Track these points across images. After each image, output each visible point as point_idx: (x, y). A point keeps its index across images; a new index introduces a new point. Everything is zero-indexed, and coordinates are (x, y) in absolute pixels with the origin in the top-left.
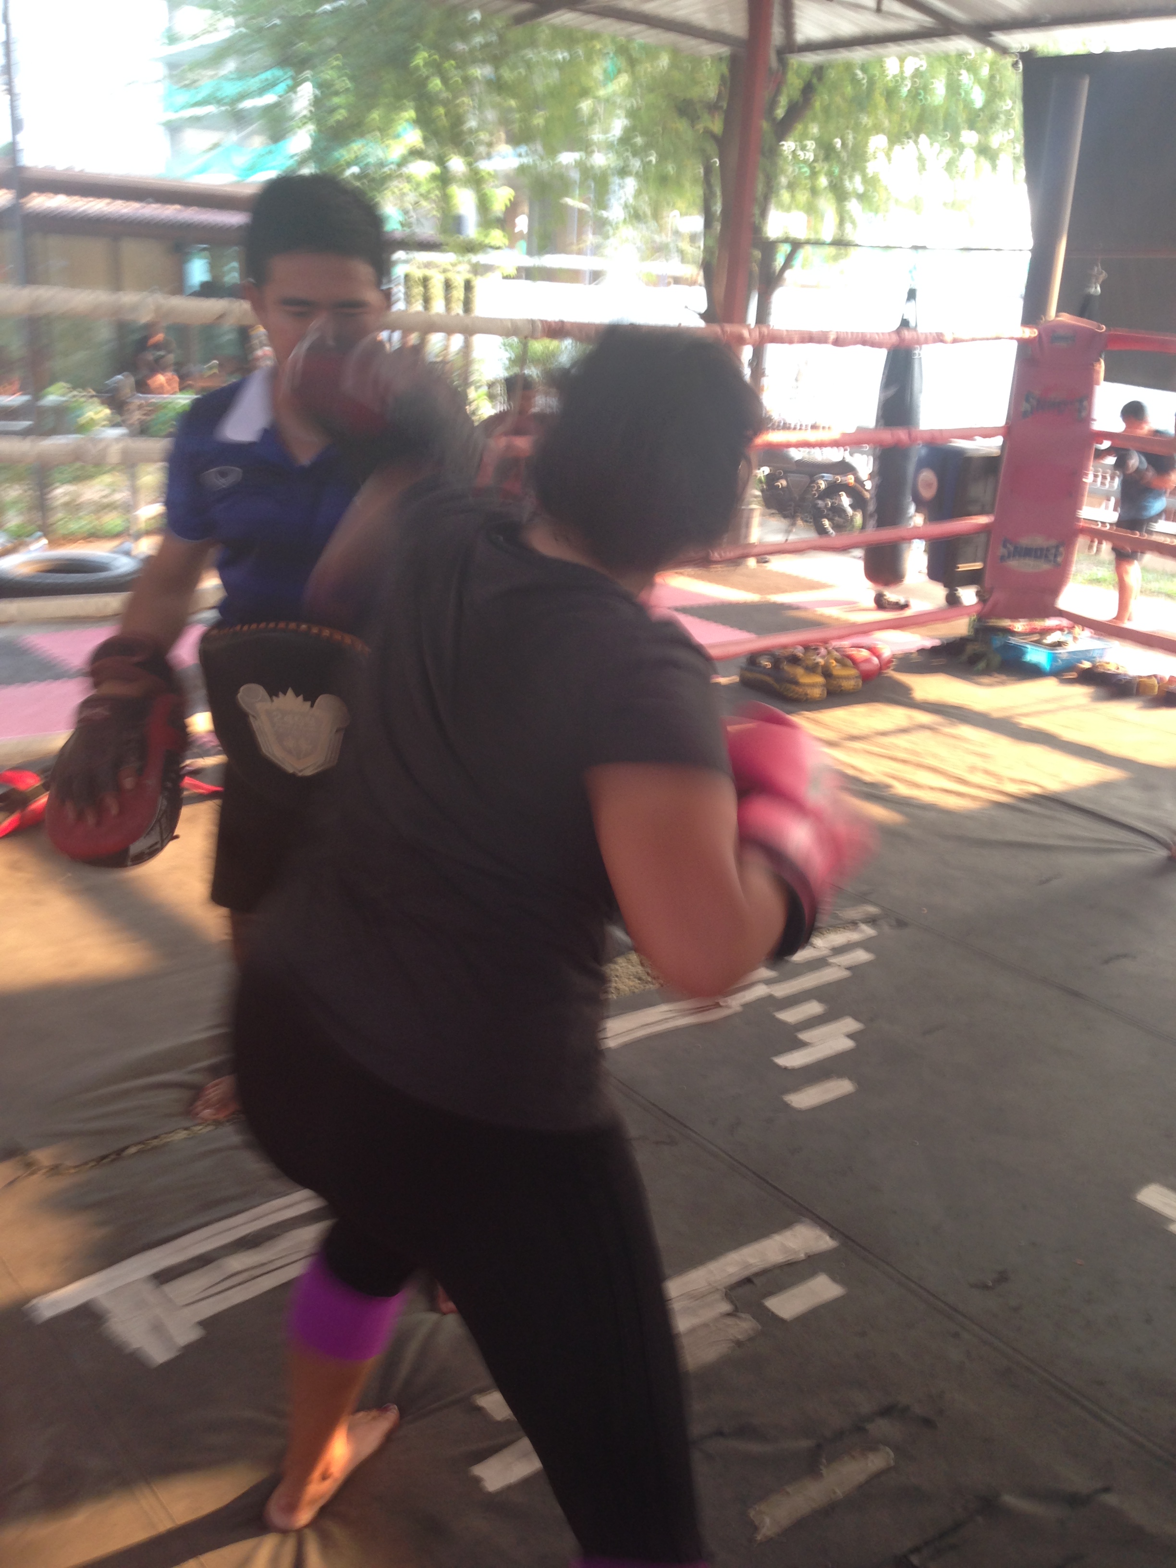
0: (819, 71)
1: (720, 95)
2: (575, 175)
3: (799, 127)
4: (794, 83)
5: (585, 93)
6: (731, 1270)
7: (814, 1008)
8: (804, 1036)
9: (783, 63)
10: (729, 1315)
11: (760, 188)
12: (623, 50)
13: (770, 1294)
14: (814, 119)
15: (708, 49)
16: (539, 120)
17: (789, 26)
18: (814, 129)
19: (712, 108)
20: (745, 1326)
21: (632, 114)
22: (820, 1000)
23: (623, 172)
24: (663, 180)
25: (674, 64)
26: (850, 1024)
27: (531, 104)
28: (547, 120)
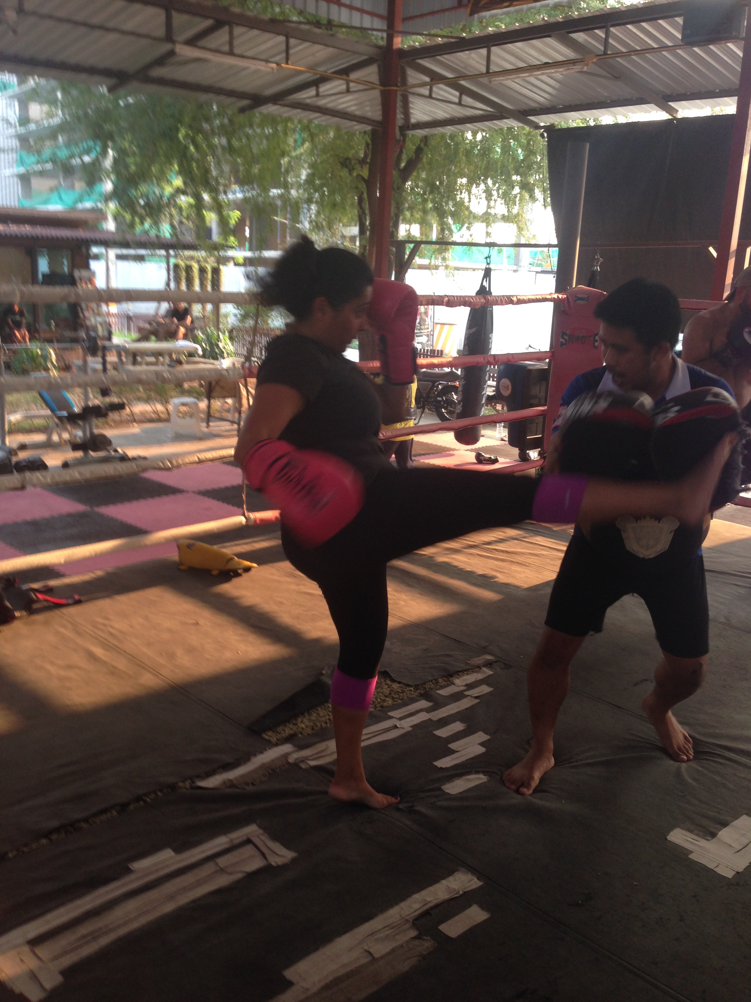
0: (425, 139)
1: (366, 155)
2: (279, 203)
3: (415, 174)
4: (410, 147)
5: (283, 154)
6: (416, 906)
7: (458, 726)
8: (453, 746)
9: (404, 136)
10: (415, 938)
11: (393, 210)
12: (306, 128)
13: (443, 921)
14: (423, 169)
15: (359, 127)
16: (256, 170)
17: (407, 114)
18: (424, 175)
19: (362, 162)
20: (427, 944)
21: (312, 166)
22: (462, 721)
23: (309, 201)
24: (334, 205)
25: (338, 136)
26: (481, 736)
27: (251, 161)
28: (260, 170)
